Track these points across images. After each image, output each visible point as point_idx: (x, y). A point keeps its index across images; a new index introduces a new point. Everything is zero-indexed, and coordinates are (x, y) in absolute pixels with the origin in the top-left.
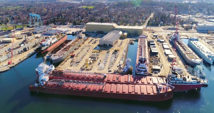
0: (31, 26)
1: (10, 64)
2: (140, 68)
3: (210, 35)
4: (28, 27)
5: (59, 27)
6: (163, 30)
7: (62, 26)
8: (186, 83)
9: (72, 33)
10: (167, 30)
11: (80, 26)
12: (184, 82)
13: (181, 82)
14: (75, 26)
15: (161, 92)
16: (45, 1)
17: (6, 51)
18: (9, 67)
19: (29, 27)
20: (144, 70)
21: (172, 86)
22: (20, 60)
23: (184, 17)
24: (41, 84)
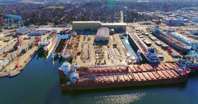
0: (9, 27)
1: (18, 67)
2: (153, 57)
3: (177, 27)
4: (5, 28)
5: (41, 27)
6: (139, 25)
7: (44, 26)
8: (194, 65)
9: (59, 32)
10: (143, 25)
11: (62, 25)
12: (193, 64)
13: (191, 64)
14: (57, 26)
15: (182, 74)
16: (6, 2)
17: (1, 55)
18: (18, 70)
19: (7, 28)
20: (156, 58)
21: (187, 69)
22: (26, 62)
23: (148, 14)
24: (73, 82)
